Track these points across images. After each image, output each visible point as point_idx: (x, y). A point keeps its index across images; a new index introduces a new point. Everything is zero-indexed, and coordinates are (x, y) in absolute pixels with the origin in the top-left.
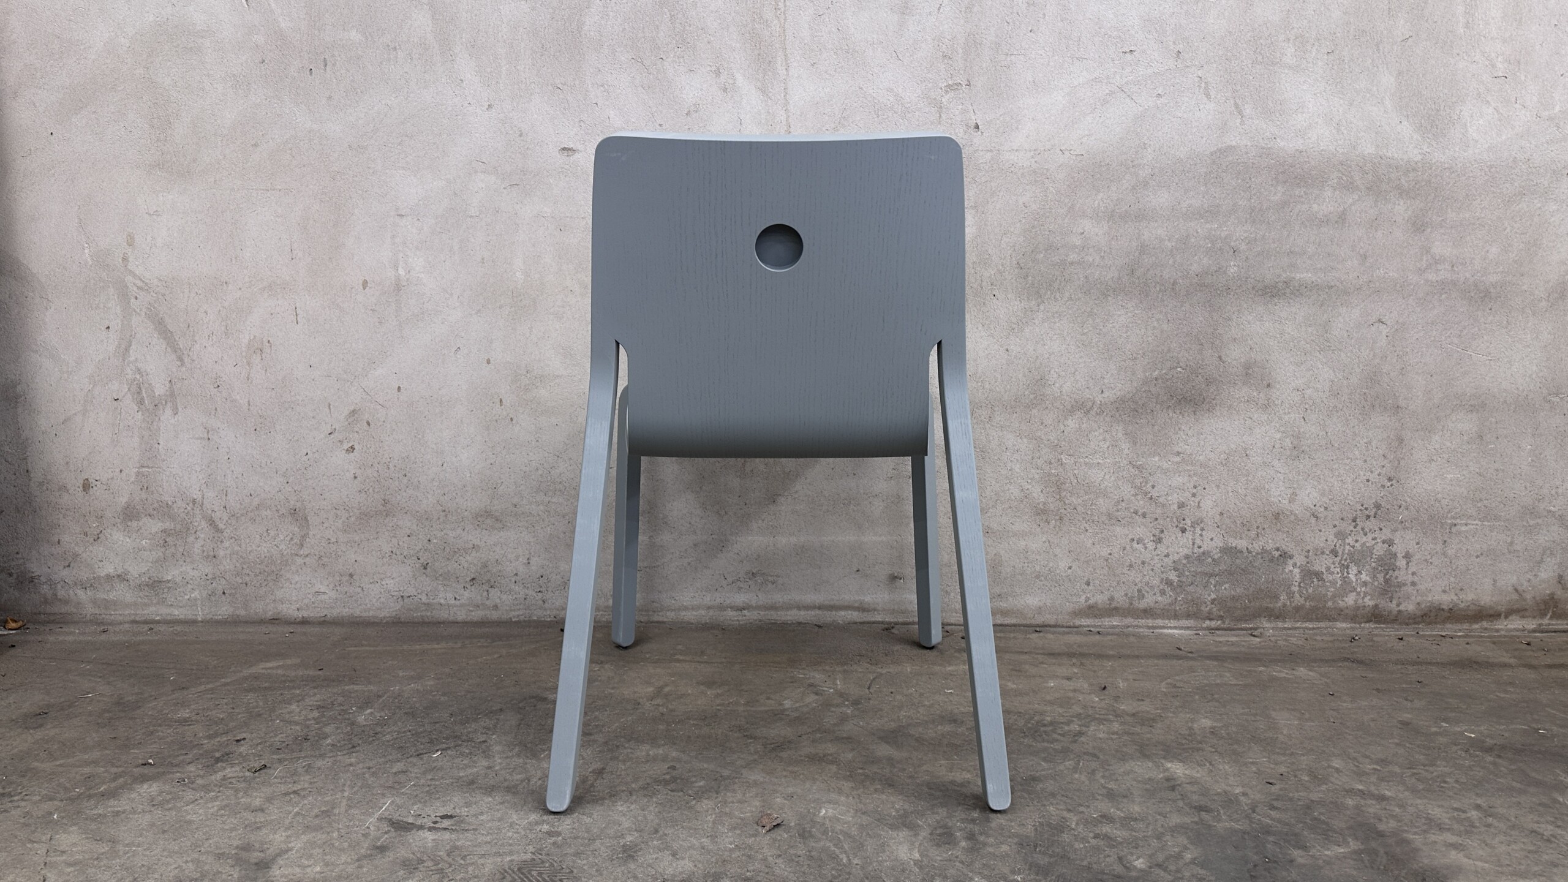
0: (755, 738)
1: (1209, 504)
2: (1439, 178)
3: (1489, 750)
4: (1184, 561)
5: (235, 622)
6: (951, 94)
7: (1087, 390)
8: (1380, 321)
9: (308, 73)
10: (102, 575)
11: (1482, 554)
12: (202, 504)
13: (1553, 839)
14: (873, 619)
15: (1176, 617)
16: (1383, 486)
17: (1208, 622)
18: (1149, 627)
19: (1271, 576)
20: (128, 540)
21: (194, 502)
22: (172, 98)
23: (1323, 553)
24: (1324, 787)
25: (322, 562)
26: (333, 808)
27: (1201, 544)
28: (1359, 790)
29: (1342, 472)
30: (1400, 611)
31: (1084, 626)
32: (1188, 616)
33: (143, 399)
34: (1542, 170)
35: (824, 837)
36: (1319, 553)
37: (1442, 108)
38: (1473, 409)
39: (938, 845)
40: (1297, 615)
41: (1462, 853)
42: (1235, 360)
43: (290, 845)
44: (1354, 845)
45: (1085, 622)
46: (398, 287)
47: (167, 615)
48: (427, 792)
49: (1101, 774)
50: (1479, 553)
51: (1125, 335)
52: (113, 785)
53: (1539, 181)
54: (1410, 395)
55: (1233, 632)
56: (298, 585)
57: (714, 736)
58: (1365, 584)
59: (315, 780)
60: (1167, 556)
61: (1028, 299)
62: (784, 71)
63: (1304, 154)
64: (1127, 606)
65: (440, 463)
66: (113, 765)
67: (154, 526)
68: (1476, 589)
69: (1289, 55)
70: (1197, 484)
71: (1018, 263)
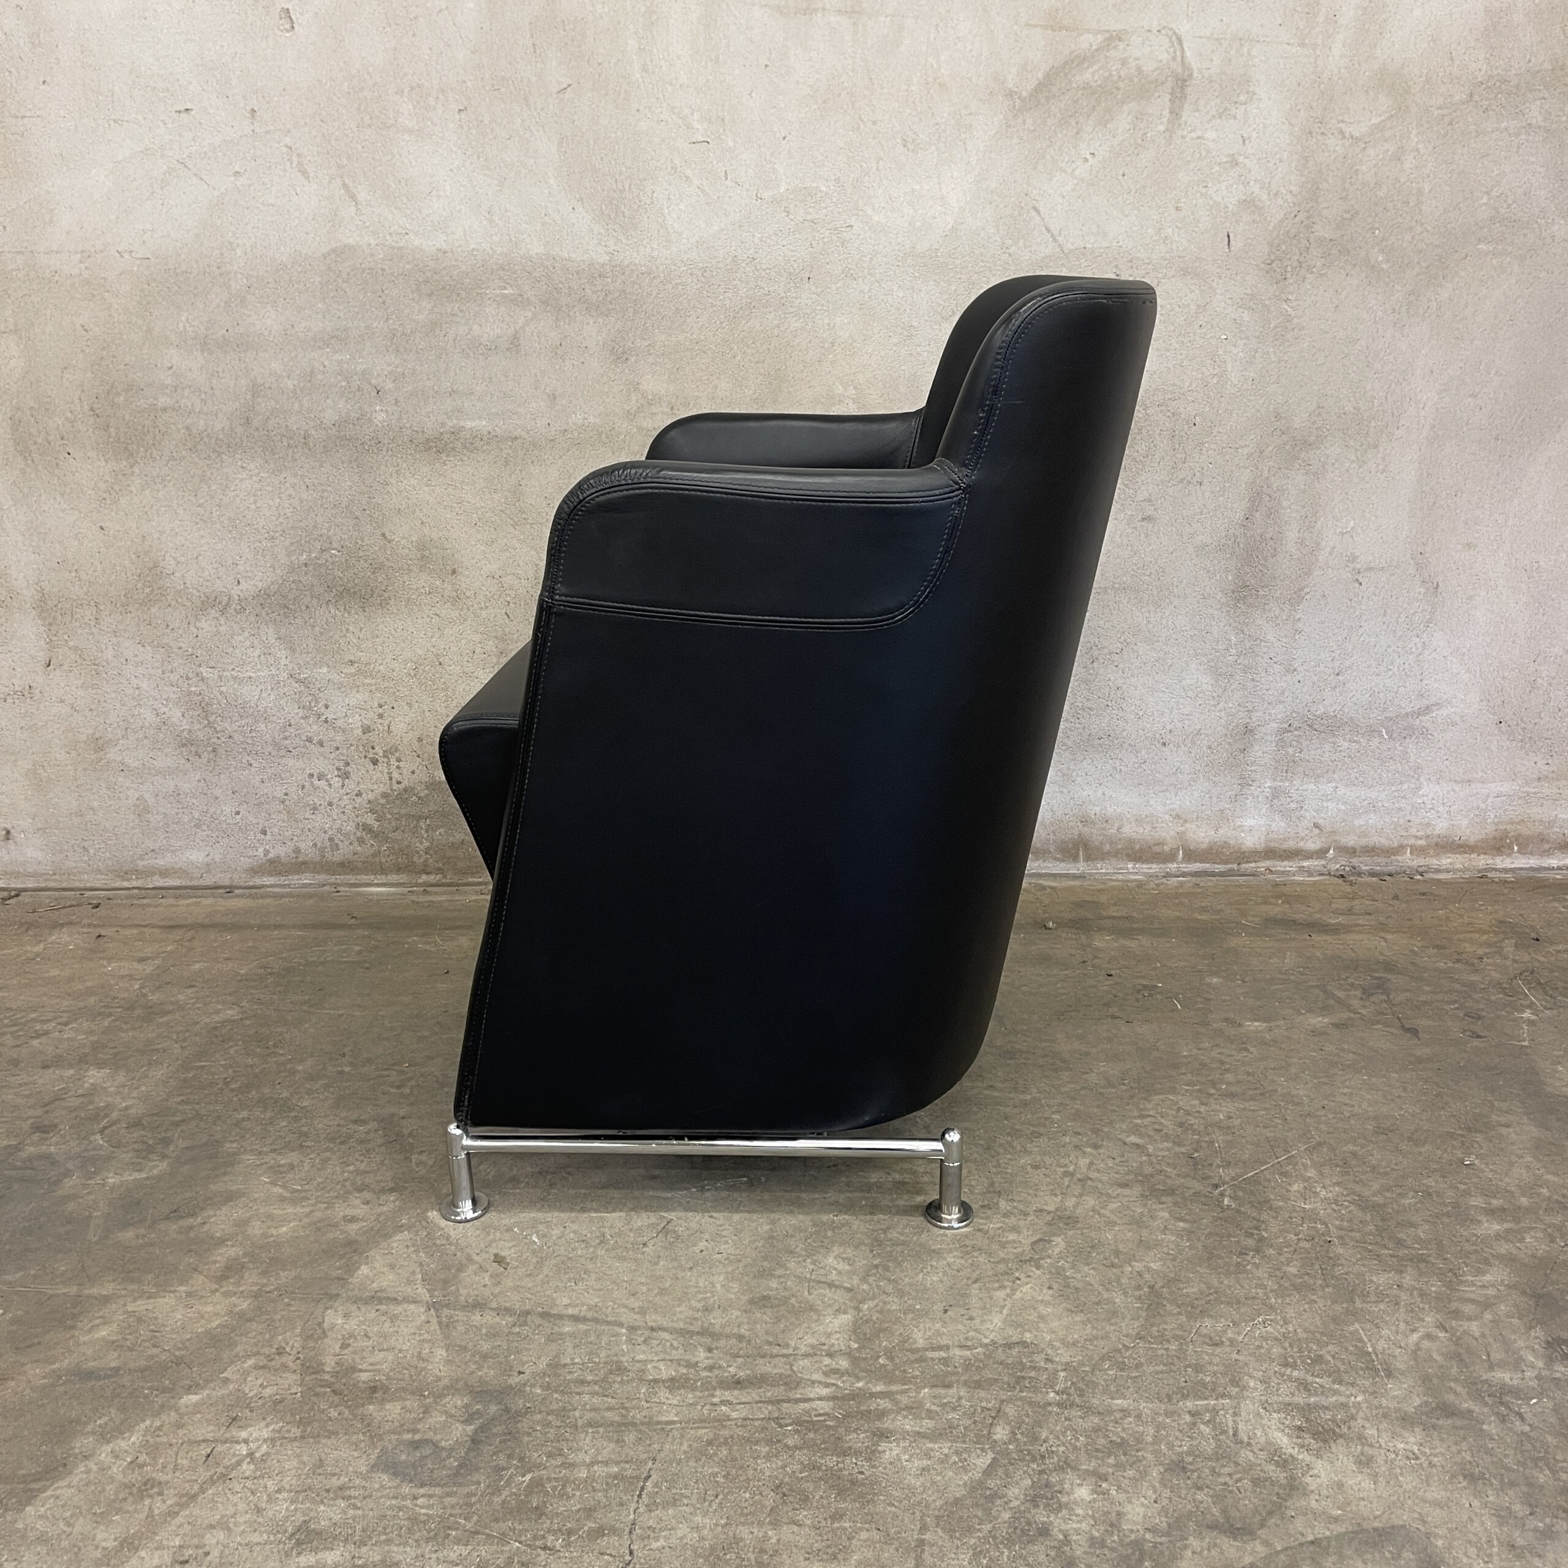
2: (636, 286)
4: (383, 801)
7: (218, 581)
15: (383, 871)
17: (424, 877)
18: (350, 886)
27: (400, 778)
31: (266, 886)
32: (398, 870)
37: (627, 187)
42: (404, 538)
45: (268, 880)
51: (253, 507)
53: (771, 289)
55: (456, 889)
60: (359, 794)
61: (116, 457)
63: (450, 255)
64: (319, 858)
69: (405, 113)
70: (382, 702)
71: (92, 409)
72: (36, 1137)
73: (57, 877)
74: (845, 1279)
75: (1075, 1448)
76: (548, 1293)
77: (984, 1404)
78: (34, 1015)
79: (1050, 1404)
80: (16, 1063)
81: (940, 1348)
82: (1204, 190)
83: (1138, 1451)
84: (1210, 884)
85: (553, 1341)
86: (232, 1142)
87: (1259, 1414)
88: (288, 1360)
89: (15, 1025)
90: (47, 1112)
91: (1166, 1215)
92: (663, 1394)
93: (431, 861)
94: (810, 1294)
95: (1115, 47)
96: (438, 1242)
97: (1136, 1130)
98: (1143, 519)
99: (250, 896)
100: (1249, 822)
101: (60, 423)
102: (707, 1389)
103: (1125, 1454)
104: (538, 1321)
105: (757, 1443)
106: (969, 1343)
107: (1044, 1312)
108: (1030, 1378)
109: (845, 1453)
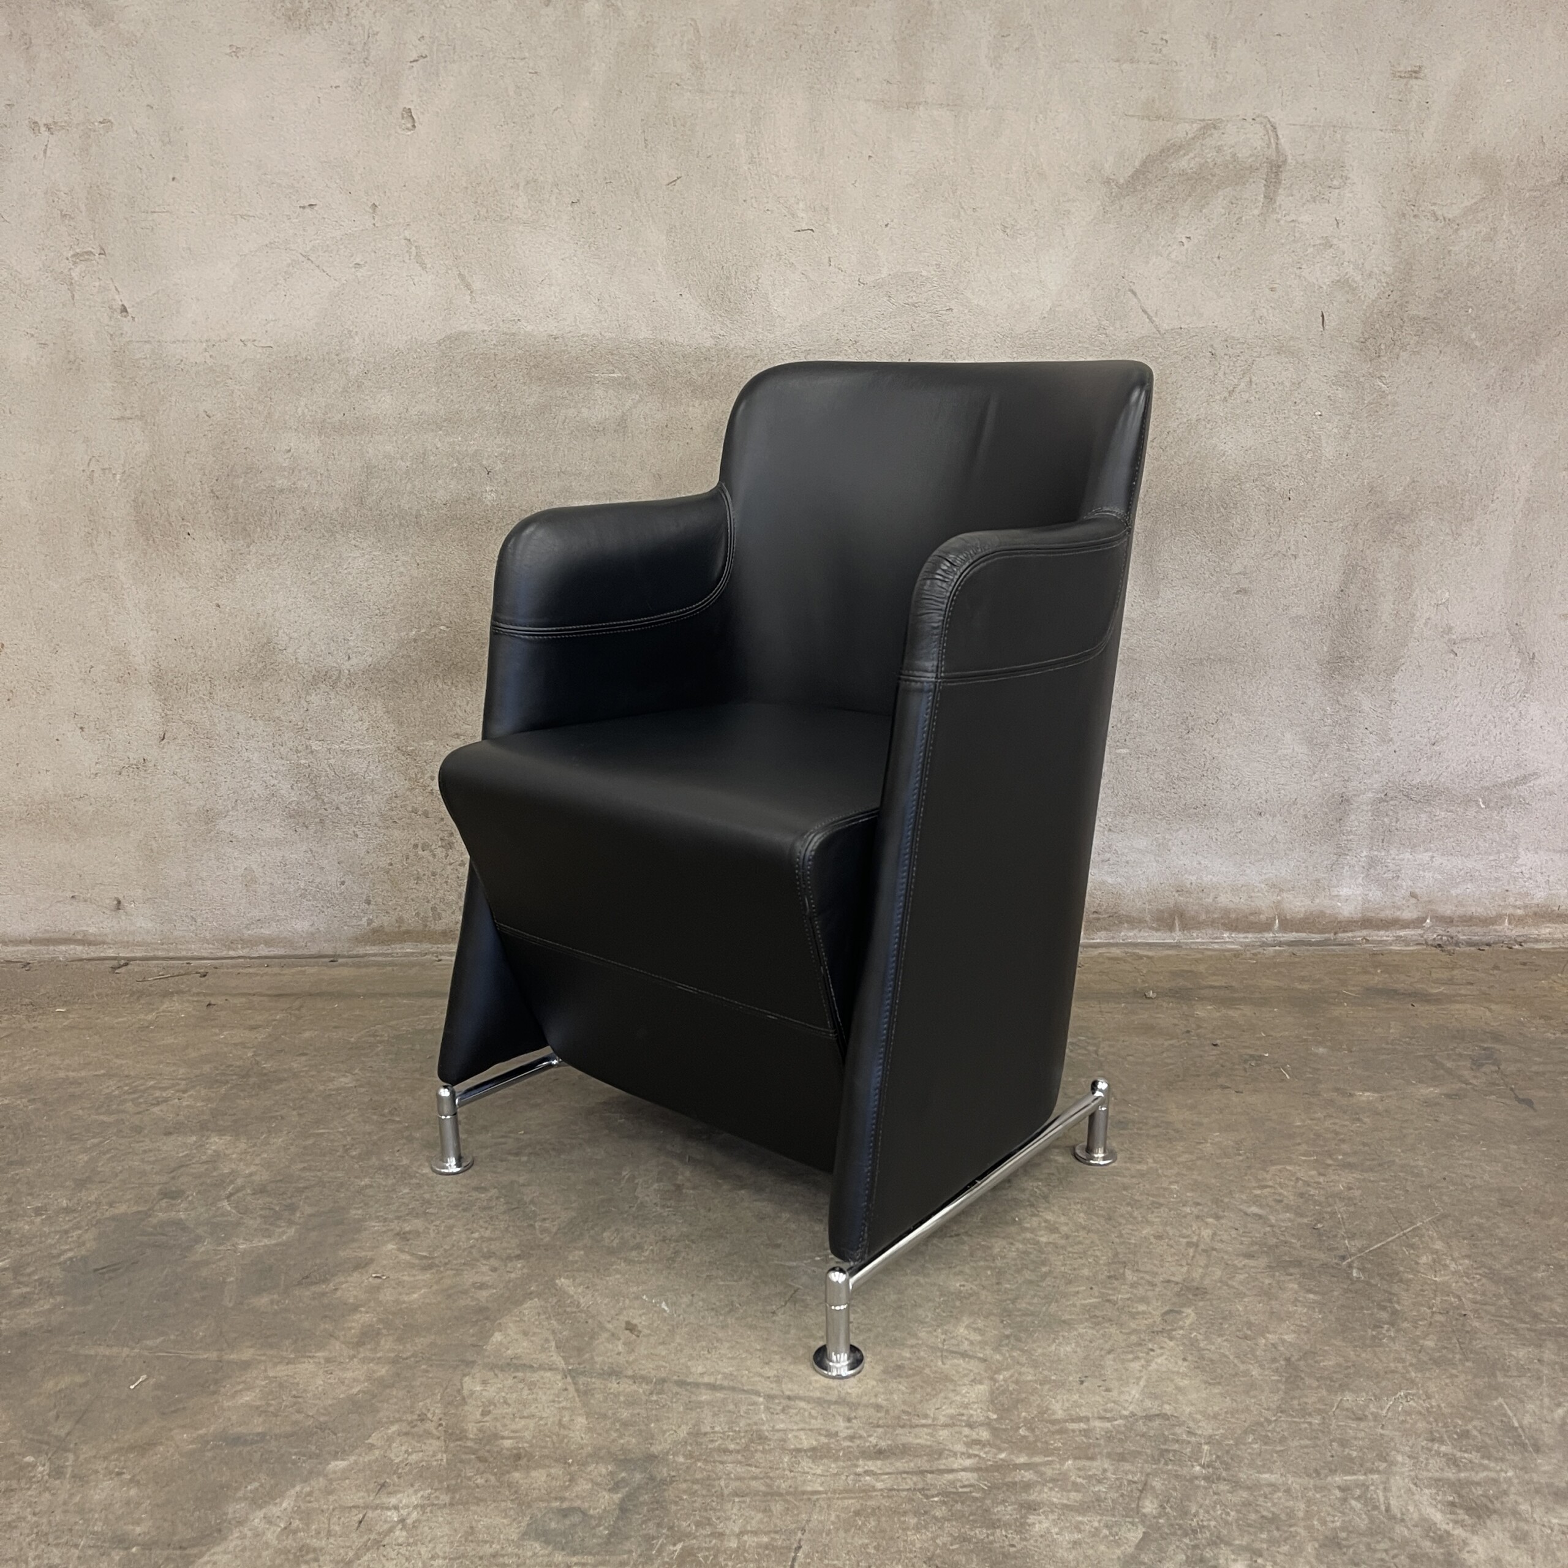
6: (82, 266)
7: (330, 656)
14: (102, 955)
31: (370, 956)
37: (733, 275)
45: (371, 950)
51: (365, 584)
61: (234, 537)
63: (561, 340)
64: (418, 927)
71: (212, 491)
72: (164, 1203)
73: (165, 946)
74: (978, 1349)
75: (1227, 1523)
76: (682, 1361)
77: (1130, 1477)
78: (152, 1083)
79: (1196, 1478)
80: (138, 1130)
81: (1080, 1419)
82: (1298, 272)
83: (1291, 1526)
84: (1307, 953)
85: (691, 1409)
86: (357, 1209)
87: (1410, 1490)
88: (430, 1426)
89: (134, 1092)
90: (173, 1178)
91: (1296, 1286)
92: (806, 1464)
94: (943, 1363)
95: (1211, 135)
96: (568, 1309)
97: (1256, 1200)
98: (1238, 592)
99: (354, 965)
100: (1344, 891)
101: (181, 504)
102: (849, 1459)
103: (1278, 1529)
104: (676, 1389)
105: (905, 1513)
106: (1108, 1415)
107: (1181, 1384)
108: (1175, 1451)
109: (993, 1525)
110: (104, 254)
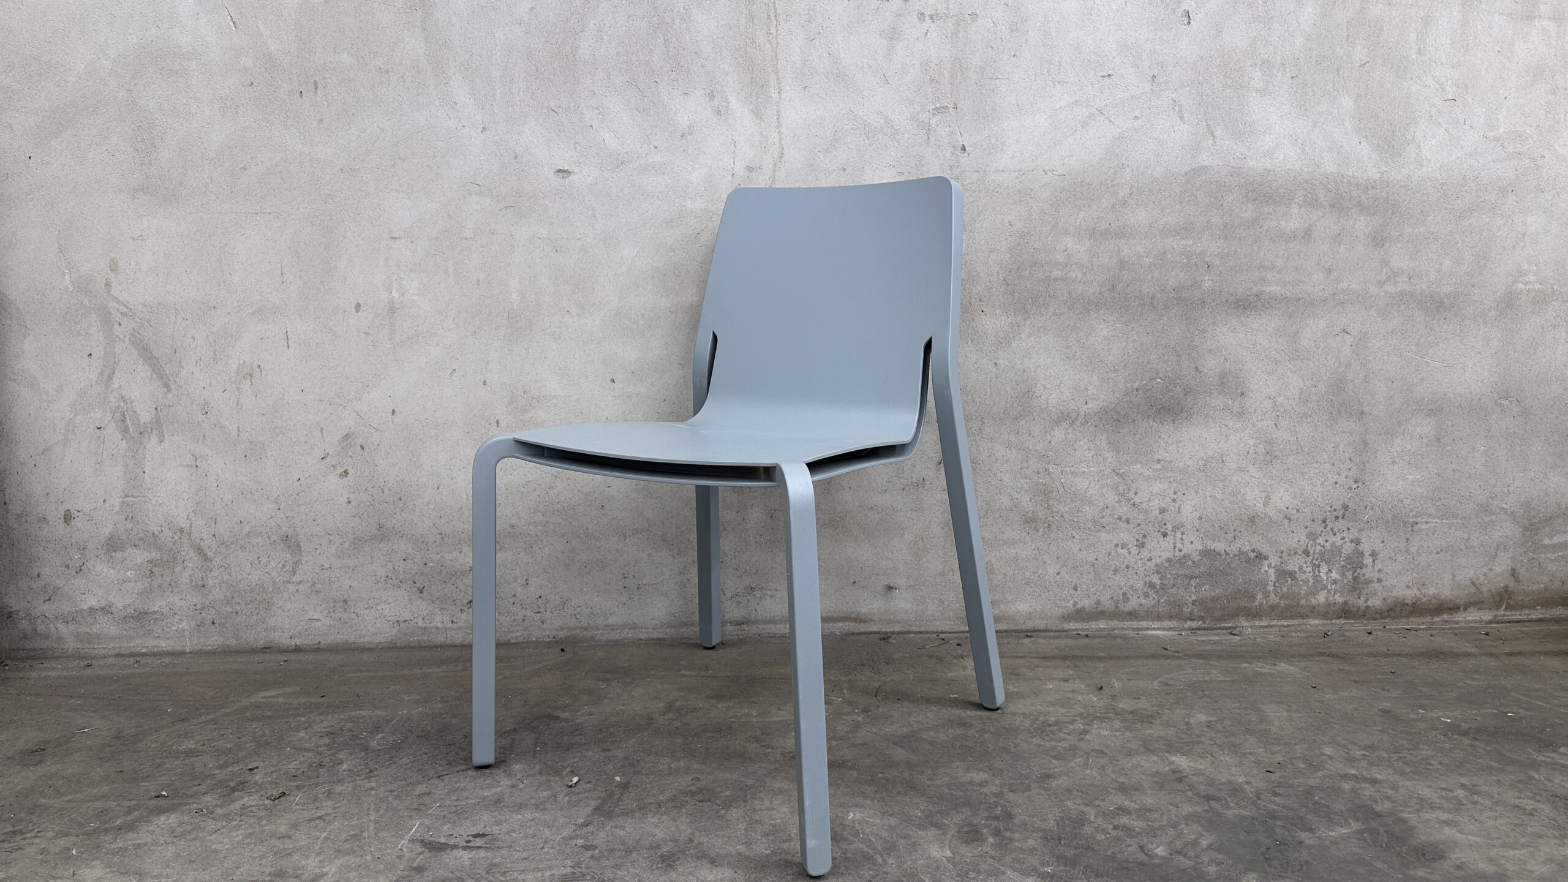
0: (773, 748)
1: (1188, 510)
2: (1396, 195)
3: (1465, 733)
4: (1166, 565)
5: (226, 652)
6: (939, 116)
7: (1072, 402)
8: (1345, 331)
9: (298, 95)
10: (85, 608)
11: (1441, 550)
12: (191, 533)
13: (1535, 813)
14: (870, 630)
15: (1159, 618)
16: (1350, 488)
17: (1189, 623)
18: (1134, 629)
19: (1248, 577)
20: (112, 571)
21: (182, 531)
22: (157, 121)
23: (1296, 553)
24: (1320, 774)
25: (316, 589)
26: (362, 832)
27: (1182, 547)
28: (1353, 775)
29: (1312, 475)
30: (1367, 607)
31: (1073, 630)
32: (1171, 617)
33: (127, 426)
34: (1489, 187)
35: (856, 839)
36: (1292, 553)
37: (1398, 129)
38: (1431, 413)
39: (967, 842)
40: (1273, 613)
41: (1455, 828)
42: (1211, 370)
43: (324, 870)
44: (1355, 826)
45: (1073, 625)
46: (392, 310)
47: (154, 647)
48: (455, 812)
49: (1110, 769)
50: (1439, 550)
51: (1106, 348)
52: (129, 818)
53: (1487, 198)
54: (1373, 401)
55: (1214, 632)
56: (291, 613)
57: (732, 747)
58: (1335, 582)
59: (338, 805)
60: (1150, 559)
61: (1015, 313)
62: (777, 94)
63: (1272, 173)
64: (1113, 609)
65: (436, 486)
66: (124, 798)
67: (139, 556)
68: (1437, 584)
69: (1256, 79)
70: (1177, 490)
71: (1005, 280)
73: (918, 623)
93: (1196, 610)
101: (981, 289)
110: (955, 108)
